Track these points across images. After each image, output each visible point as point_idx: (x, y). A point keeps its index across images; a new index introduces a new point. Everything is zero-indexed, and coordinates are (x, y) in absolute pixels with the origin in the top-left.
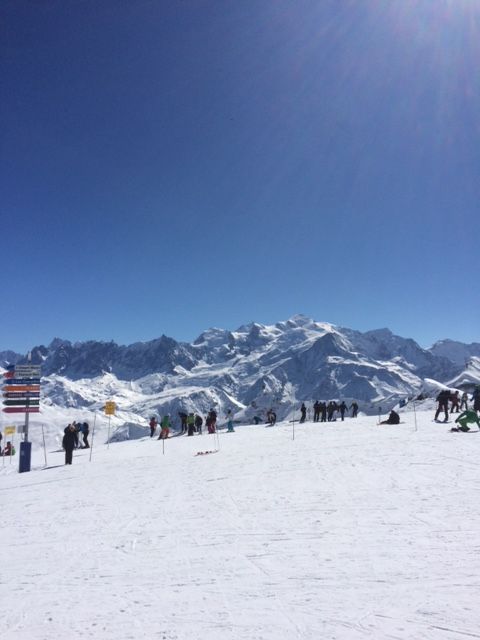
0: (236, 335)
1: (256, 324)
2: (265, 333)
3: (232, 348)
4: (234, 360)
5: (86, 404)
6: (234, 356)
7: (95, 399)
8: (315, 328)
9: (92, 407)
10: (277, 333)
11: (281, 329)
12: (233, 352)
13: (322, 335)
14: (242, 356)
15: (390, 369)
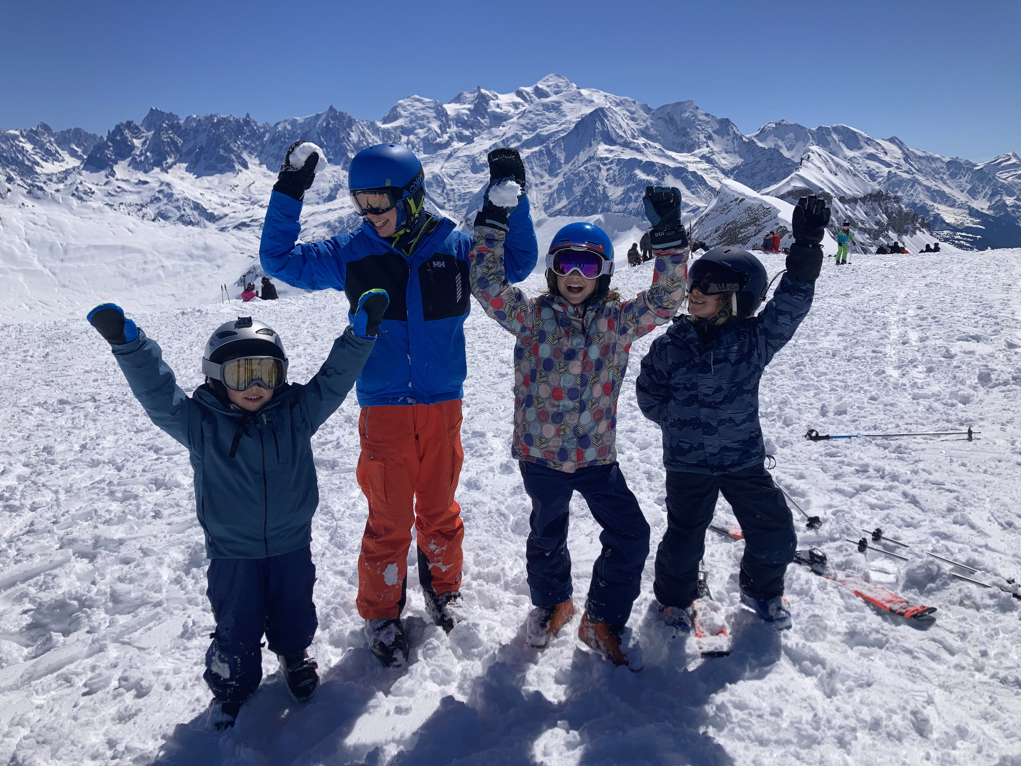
0: (451, 109)
1: (483, 91)
2: (498, 106)
3: (444, 131)
4: (447, 151)
5: (212, 218)
6: (447, 144)
7: (226, 210)
8: (577, 98)
9: (222, 223)
10: (516, 106)
11: (524, 98)
12: (446, 137)
13: (588, 110)
14: (461, 144)
15: (691, 168)
